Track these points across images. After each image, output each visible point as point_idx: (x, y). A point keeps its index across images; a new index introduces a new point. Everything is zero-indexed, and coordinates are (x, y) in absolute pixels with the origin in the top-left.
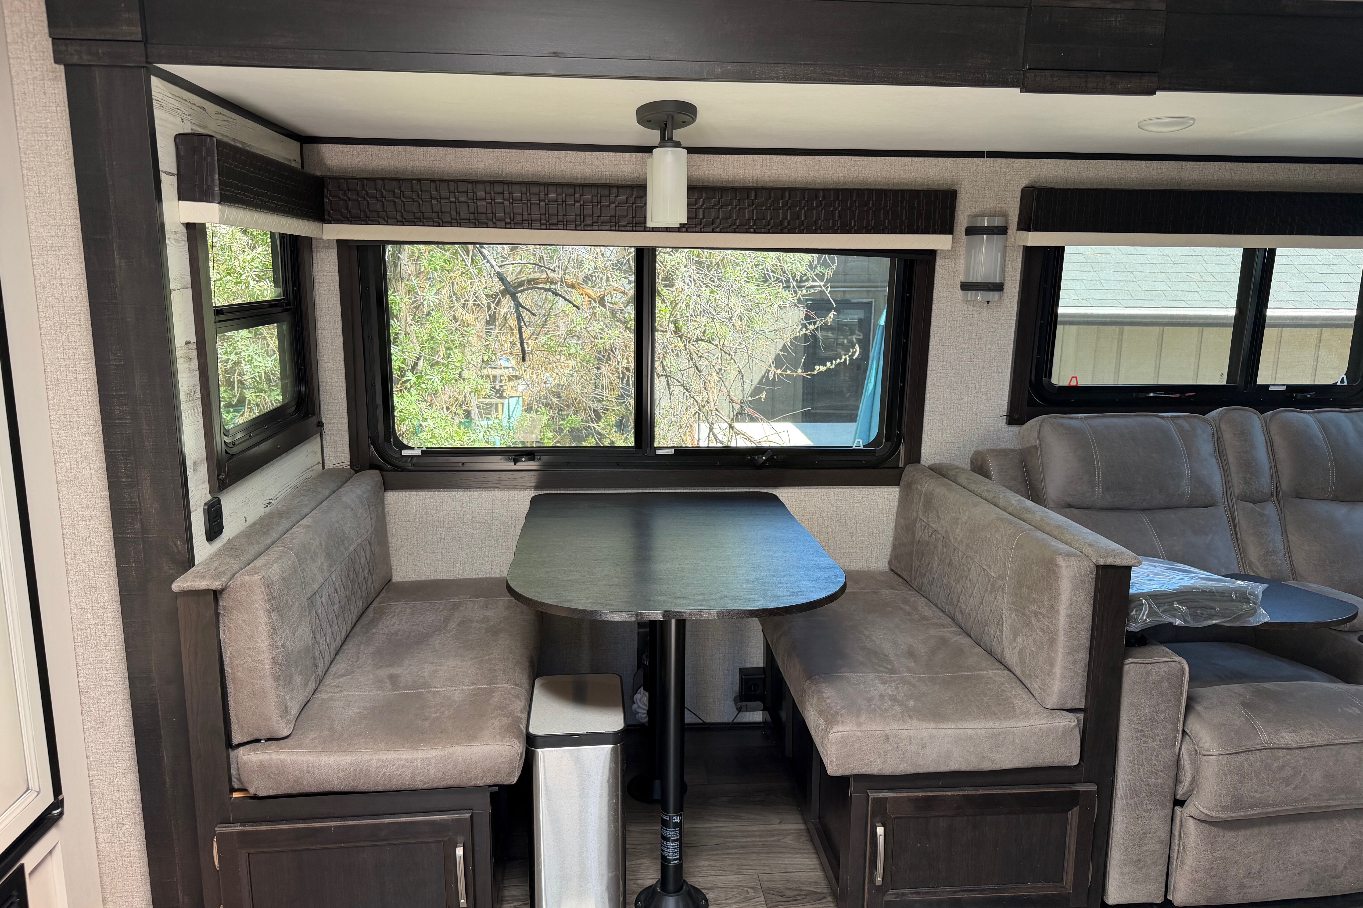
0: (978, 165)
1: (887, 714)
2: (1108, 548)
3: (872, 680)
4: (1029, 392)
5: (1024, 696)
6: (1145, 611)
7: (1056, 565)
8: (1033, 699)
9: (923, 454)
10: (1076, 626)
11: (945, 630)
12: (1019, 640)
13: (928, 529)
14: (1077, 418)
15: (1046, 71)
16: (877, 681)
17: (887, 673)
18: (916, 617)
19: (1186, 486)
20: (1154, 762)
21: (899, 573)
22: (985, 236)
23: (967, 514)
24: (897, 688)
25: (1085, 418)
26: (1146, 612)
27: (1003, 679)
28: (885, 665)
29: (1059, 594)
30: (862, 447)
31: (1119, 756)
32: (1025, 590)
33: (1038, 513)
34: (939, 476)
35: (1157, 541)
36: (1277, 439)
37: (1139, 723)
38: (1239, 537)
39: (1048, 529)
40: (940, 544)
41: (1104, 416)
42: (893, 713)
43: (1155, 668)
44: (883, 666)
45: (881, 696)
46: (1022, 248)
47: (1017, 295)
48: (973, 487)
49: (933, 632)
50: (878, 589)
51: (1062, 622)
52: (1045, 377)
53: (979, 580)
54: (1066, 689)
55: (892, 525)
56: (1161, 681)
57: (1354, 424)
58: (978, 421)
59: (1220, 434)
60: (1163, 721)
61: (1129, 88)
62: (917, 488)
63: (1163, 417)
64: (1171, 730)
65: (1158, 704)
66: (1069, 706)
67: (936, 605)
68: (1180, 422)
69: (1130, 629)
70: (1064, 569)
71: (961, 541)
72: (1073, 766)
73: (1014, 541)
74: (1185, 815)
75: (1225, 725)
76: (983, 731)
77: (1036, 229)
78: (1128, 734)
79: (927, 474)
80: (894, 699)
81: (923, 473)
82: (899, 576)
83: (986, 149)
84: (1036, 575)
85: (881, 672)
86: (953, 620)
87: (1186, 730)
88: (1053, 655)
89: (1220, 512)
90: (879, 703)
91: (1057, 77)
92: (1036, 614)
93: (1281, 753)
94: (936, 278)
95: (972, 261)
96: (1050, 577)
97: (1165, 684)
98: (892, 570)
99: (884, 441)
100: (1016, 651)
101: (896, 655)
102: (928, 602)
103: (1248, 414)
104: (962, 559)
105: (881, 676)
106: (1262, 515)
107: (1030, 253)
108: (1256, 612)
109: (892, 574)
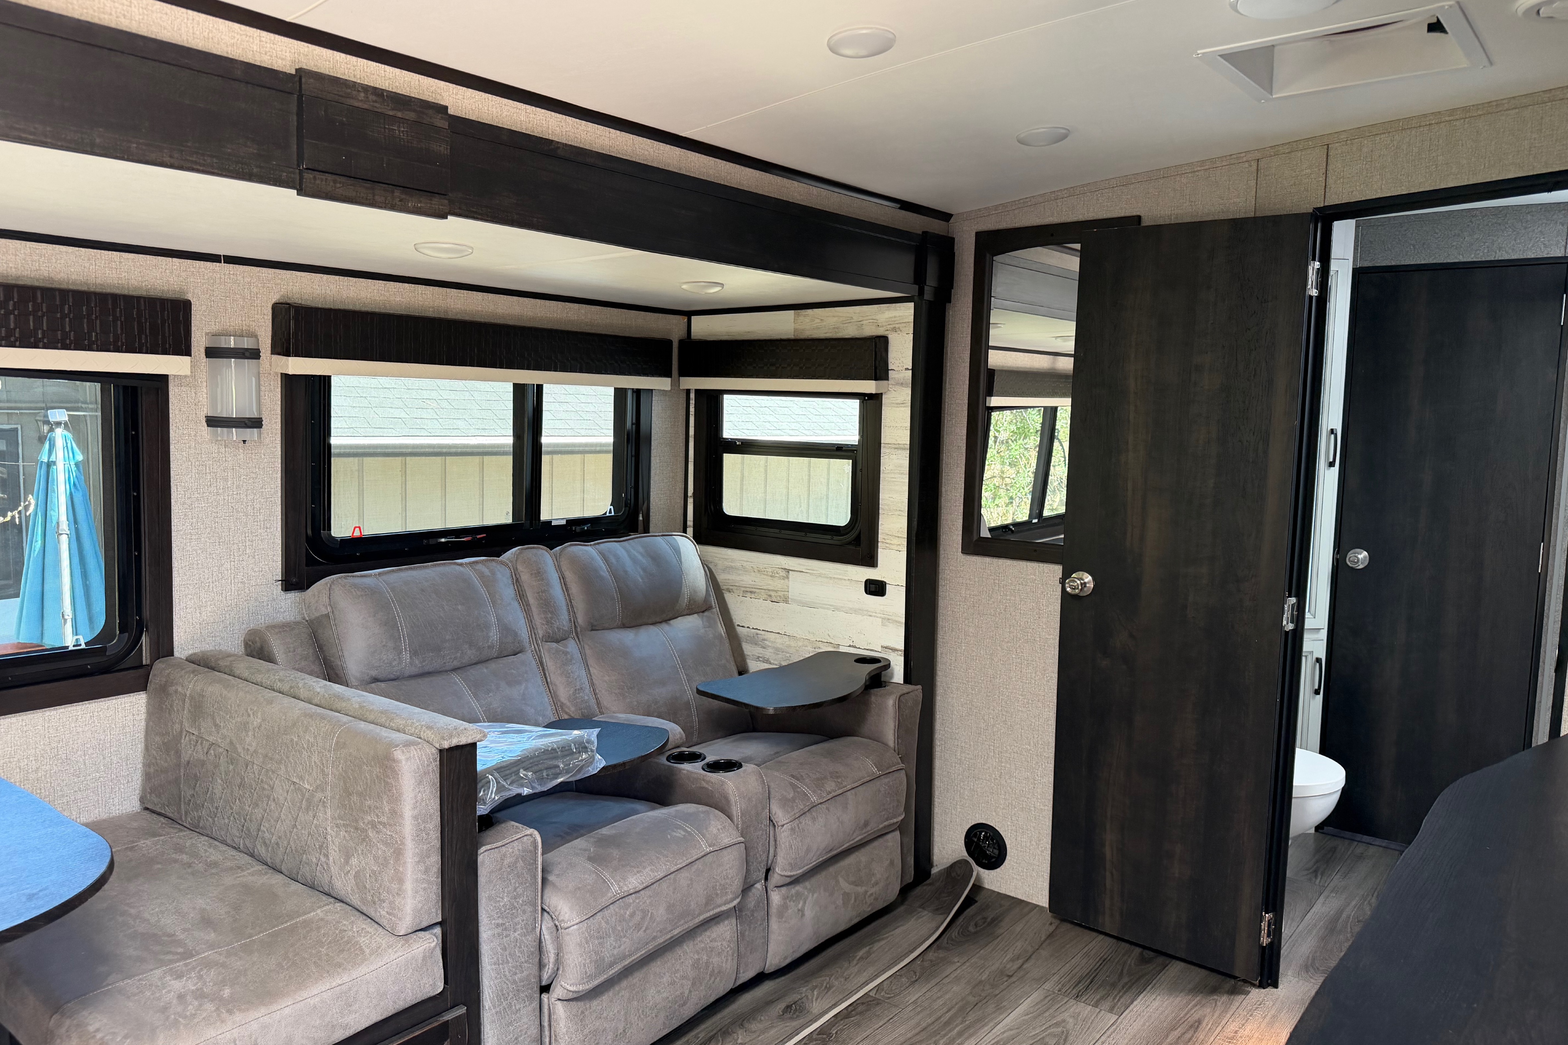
0: (214, 271)
1: (196, 1020)
2: (449, 727)
3: (161, 979)
4: (307, 549)
5: (369, 930)
6: (493, 787)
7: (394, 760)
8: (381, 929)
9: (176, 643)
10: (424, 827)
11: (245, 873)
12: (354, 861)
13: (202, 744)
14: (370, 576)
15: (327, 175)
16: (168, 978)
17: (178, 961)
18: (200, 867)
19: (494, 635)
20: (518, 955)
21: (159, 810)
22: (233, 360)
23: (259, 714)
24: (200, 977)
25: (380, 574)
26: (495, 789)
27: (337, 916)
28: (173, 949)
29: (400, 794)
30: (83, 646)
31: (483, 962)
32: (355, 798)
33: (354, 699)
34: (207, 669)
35: (473, 701)
36: (569, 575)
37: (499, 917)
38: (549, 680)
39: (371, 717)
40: (223, 760)
41: (400, 570)
42: (204, 1015)
43: (509, 849)
44: (168, 953)
45: (181, 997)
46: (280, 375)
47: (279, 432)
48: (259, 678)
49: (228, 880)
50: (133, 842)
51: (408, 827)
52: (324, 530)
53: (289, 797)
54: (420, 905)
55: (141, 747)
56: (516, 862)
57: (628, 551)
58: (246, 590)
59: (518, 576)
60: (522, 905)
61: (420, 208)
62: (176, 691)
63: (461, 565)
64: (531, 912)
65: (515, 889)
66: (425, 924)
67: (224, 842)
68: (479, 567)
69: (479, 813)
70: (404, 762)
71: (255, 752)
72: (438, 994)
73: (333, 739)
74: (553, 1000)
75: (579, 888)
76: (329, 993)
77: (297, 355)
78: (490, 933)
79: (188, 669)
80: (200, 995)
81: (183, 669)
82: (159, 814)
83: (222, 252)
84: (368, 777)
85: (171, 962)
86: (252, 855)
87: (544, 907)
88: (401, 869)
89: (528, 656)
90: (179, 1009)
91: (340, 183)
92: (374, 825)
93: (630, 899)
94: (171, 411)
95: (219, 390)
96: (388, 776)
97: (521, 864)
98: (146, 809)
99: (118, 632)
100: (351, 876)
101: (184, 930)
102: (211, 841)
103: (541, 551)
104: (259, 775)
105: (171, 969)
106: (566, 653)
107: (289, 381)
108: (594, 760)
109: (146, 813)
